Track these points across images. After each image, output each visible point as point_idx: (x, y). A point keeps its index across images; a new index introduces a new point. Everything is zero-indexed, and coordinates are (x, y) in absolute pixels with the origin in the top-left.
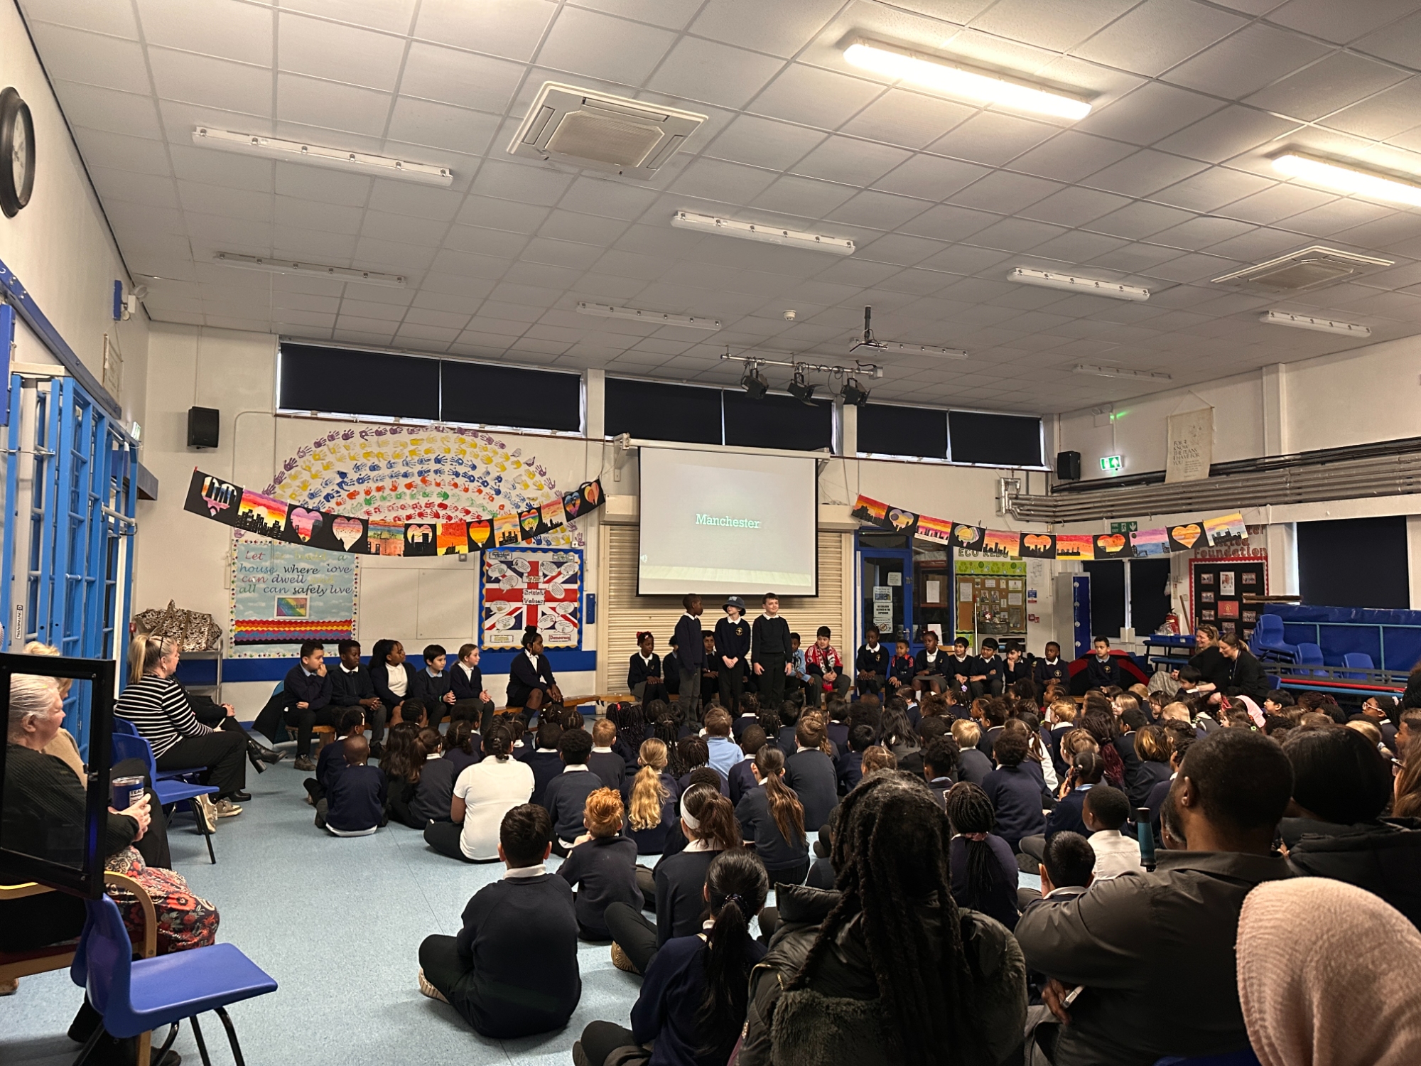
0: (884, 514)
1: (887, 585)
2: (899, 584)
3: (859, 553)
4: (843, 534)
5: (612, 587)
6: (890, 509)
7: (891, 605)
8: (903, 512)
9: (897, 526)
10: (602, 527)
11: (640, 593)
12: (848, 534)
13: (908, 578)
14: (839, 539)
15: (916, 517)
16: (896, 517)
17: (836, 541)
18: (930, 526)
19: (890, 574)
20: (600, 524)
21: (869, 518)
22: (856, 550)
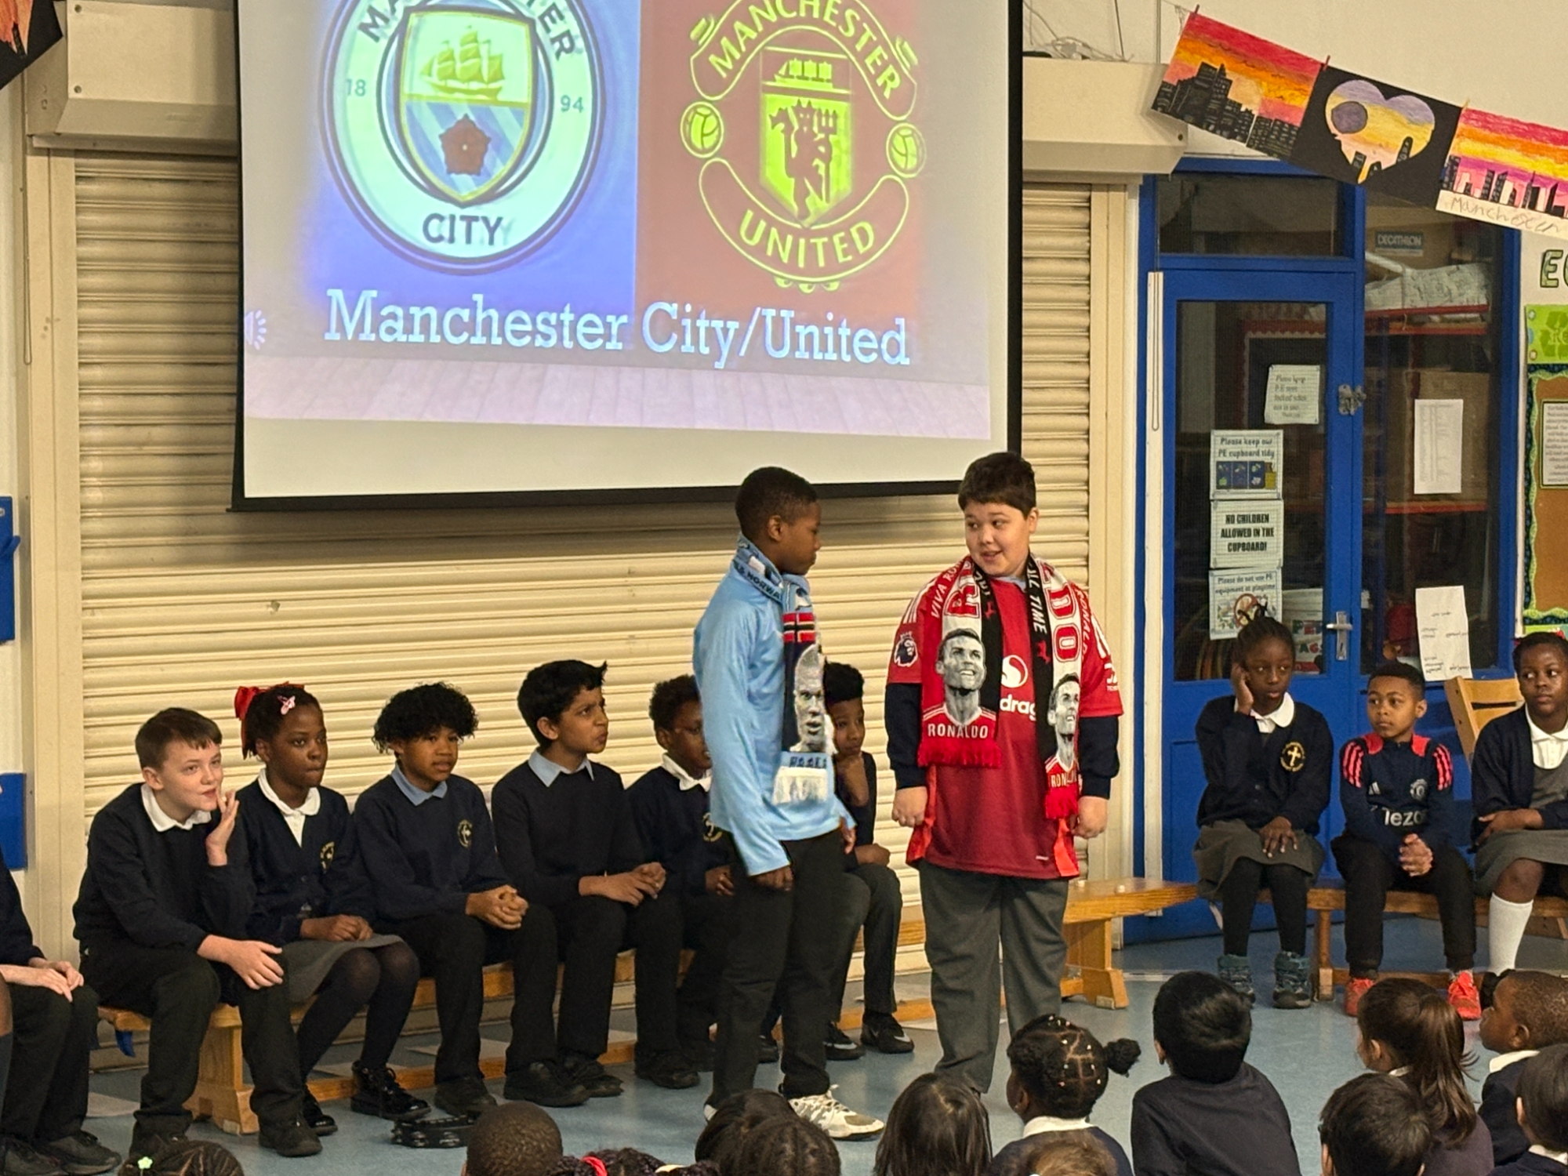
0: (1302, 102)
1: (1259, 423)
2: (1311, 415)
3: (1156, 280)
4: (1097, 197)
5: (95, 465)
6: (1331, 78)
7: (1276, 512)
8: (1389, 92)
9: (1360, 157)
10: (36, 163)
11: (250, 492)
12: (1117, 196)
13: (1346, 390)
14: (1080, 217)
15: (1446, 117)
16: (1356, 116)
17: (1069, 229)
18: (1510, 156)
19: (1276, 372)
20: (25, 153)
21: (1232, 122)
22: (1145, 267)
